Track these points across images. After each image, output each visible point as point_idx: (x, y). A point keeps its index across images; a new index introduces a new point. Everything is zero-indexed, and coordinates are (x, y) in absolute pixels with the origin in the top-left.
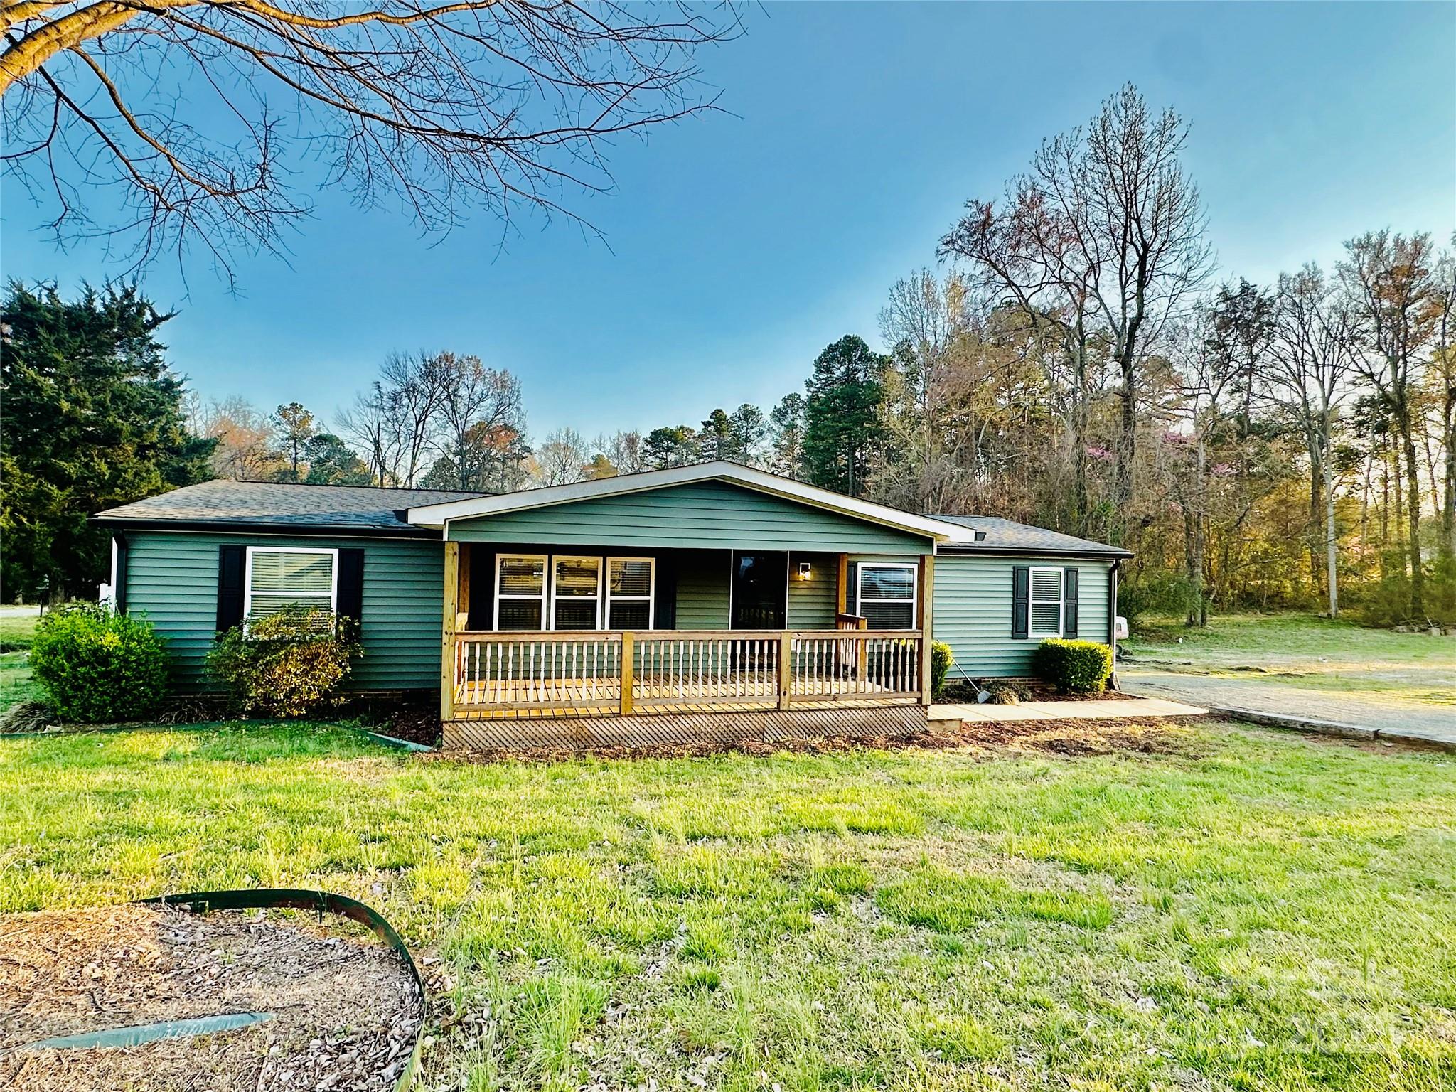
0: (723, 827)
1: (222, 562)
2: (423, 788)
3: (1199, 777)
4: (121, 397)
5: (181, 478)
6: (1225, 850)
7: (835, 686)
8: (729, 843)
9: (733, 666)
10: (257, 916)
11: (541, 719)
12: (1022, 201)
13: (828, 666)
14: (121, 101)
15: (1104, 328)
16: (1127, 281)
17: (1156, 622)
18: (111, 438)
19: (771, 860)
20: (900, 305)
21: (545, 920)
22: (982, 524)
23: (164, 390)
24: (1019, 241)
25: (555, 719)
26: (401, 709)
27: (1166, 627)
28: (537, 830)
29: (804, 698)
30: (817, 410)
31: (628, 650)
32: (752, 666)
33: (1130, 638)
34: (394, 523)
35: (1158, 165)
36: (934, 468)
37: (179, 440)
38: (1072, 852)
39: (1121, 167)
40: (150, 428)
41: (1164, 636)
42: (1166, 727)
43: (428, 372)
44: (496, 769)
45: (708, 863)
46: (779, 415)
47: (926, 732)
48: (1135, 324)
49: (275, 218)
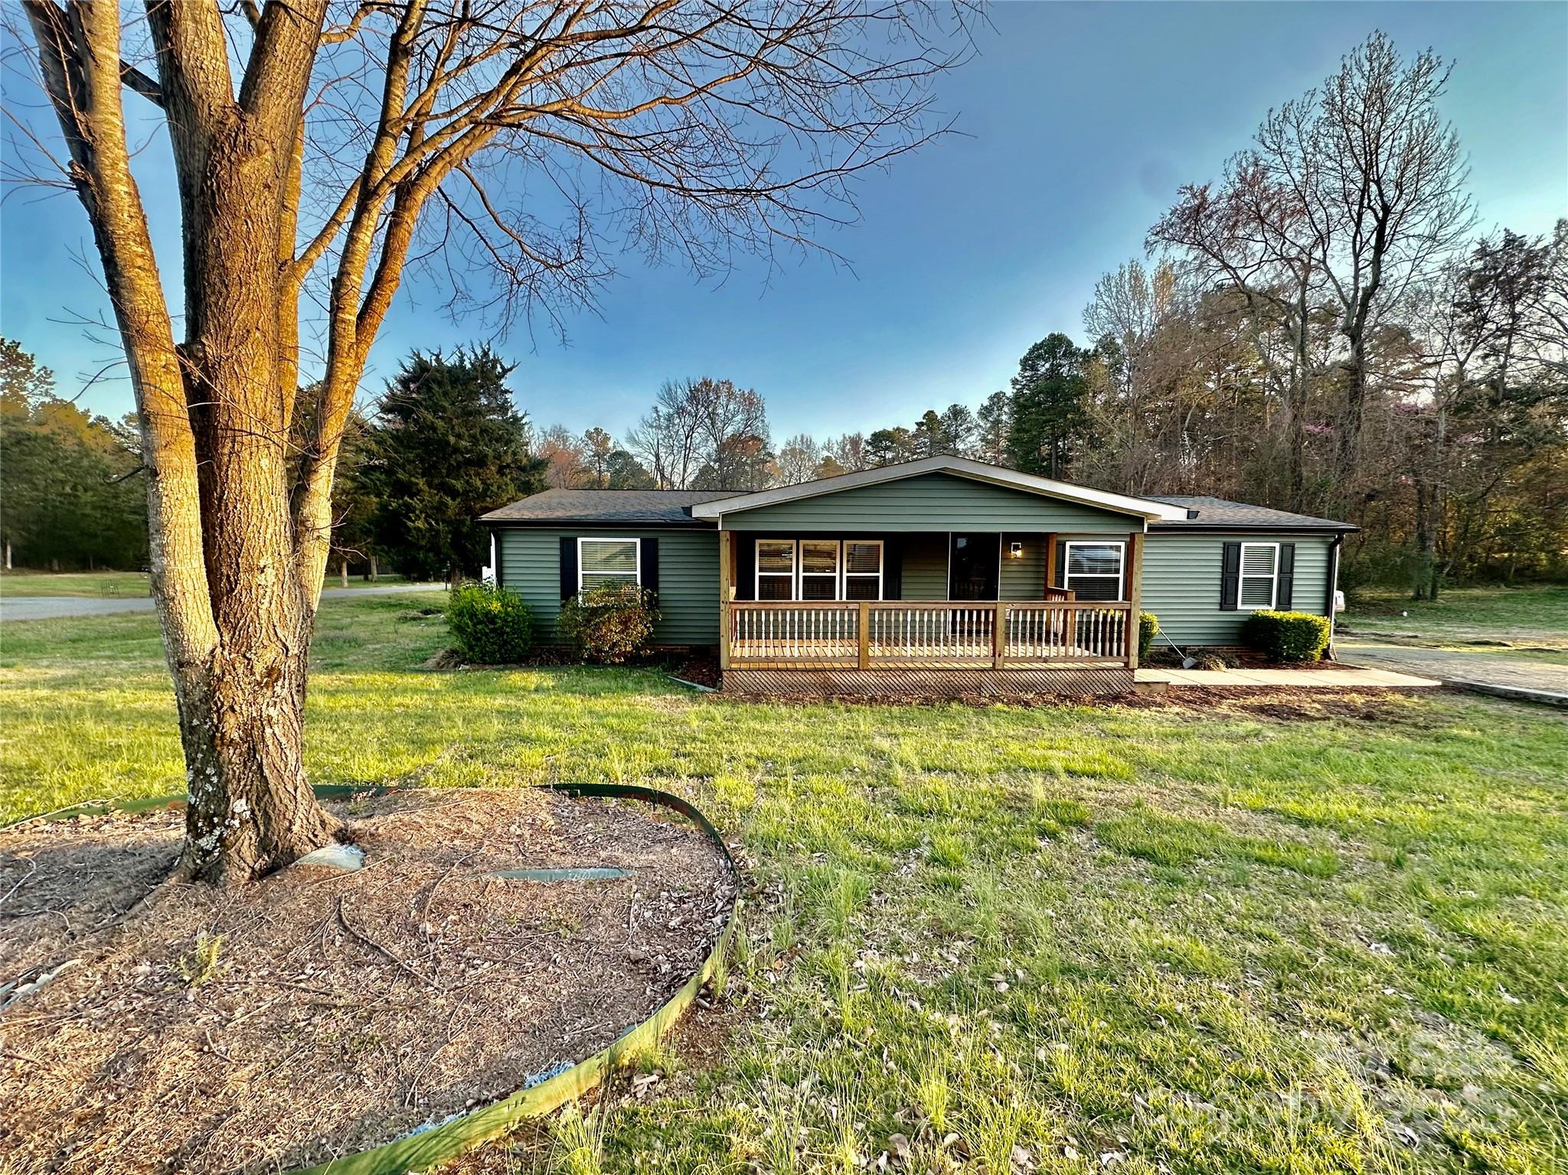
0: (952, 762)
1: (562, 549)
2: (713, 719)
3: (1431, 746)
4: (486, 431)
5: (527, 489)
6: (1465, 817)
7: (1045, 650)
8: (958, 775)
9: (954, 631)
10: (612, 802)
11: (796, 670)
12: (1243, 180)
13: (1038, 633)
14: (490, 204)
15: (1331, 301)
16: (1361, 249)
17: (1376, 595)
18: (481, 462)
19: (997, 793)
20: (1106, 299)
21: (816, 824)
22: (1194, 504)
23: (513, 424)
24: (1237, 221)
25: (807, 671)
26: (689, 660)
27: (1388, 601)
28: (801, 755)
29: (1017, 659)
30: (1021, 404)
31: (864, 617)
32: (970, 632)
33: (1346, 612)
34: (681, 517)
35: (1409, 117)
36: (1137, 452)
37: (525, 461)
38: (1292, 806)
39: (1362, 128)
40: (506, 452)
41: (1389, 610)
42: (1390, 697)
43: (693, 398)
44: (764, 707)
45: (943, 789)
46: (985, 412)
47: (1133, 693)
48: (1369, 293)
49: (590, 282)
